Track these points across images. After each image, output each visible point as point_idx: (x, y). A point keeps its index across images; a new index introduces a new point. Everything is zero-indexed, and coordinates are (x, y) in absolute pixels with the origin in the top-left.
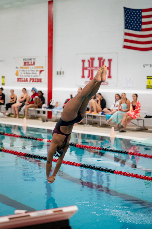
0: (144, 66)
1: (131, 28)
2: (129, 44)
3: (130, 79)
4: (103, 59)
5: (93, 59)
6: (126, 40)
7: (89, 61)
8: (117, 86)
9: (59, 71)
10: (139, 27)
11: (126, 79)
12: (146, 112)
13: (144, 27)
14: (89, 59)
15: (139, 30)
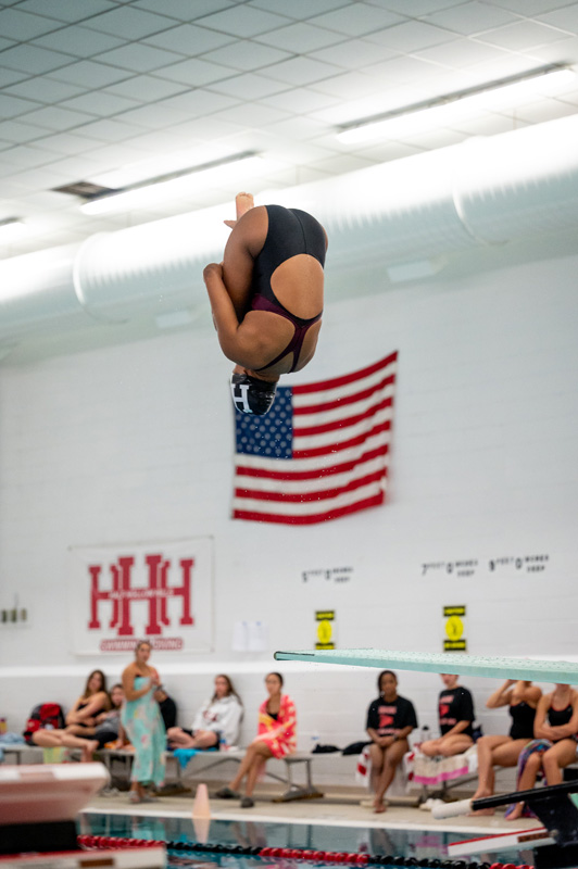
0: (305, 579)
1: (257, 449)
2: (251, 505)
3: (259, 624)
4: (164, 558)
5: (127, 562)
6: (241, 493)
7: (113, 569)
8: (213, 650)
9: (9, 607)
10: (283, 444)
11: (244, 624)
12: (316, 734)
13: (300, 444)
14: (115, 562)
15: (283, 456)
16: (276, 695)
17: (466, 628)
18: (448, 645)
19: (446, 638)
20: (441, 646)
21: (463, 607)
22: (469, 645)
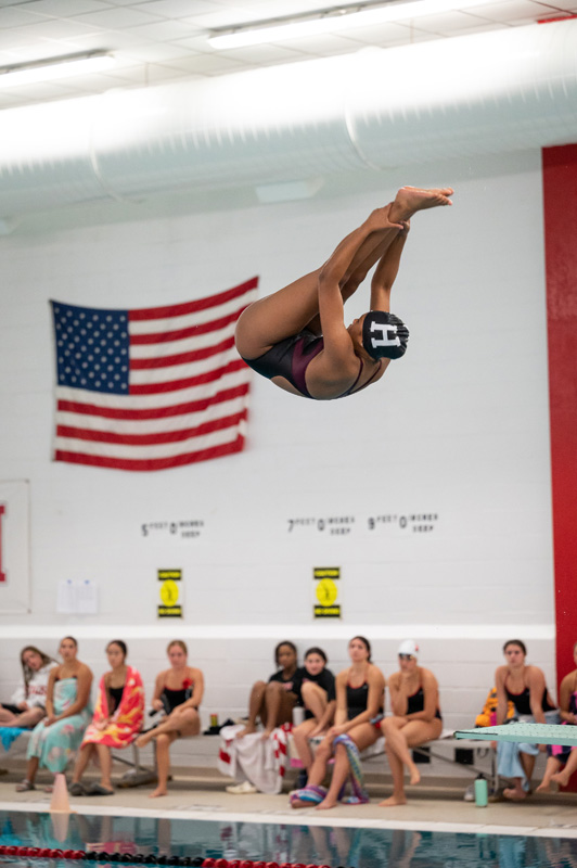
0: (145, 532)
1: (84, 381)
2: (77, 445)
3: (87, 582)
6: (64, 431)
8: (30, 611)
10: (117, 377)
11: (69, 582)
13: (138, 377)
15: (117, 391)
16: (120, 667)
17: (340, 592)
18: (319, 611)
19: (318, 603)
20: (310, 613)
21: (337, 569)
22: (344, 611)
